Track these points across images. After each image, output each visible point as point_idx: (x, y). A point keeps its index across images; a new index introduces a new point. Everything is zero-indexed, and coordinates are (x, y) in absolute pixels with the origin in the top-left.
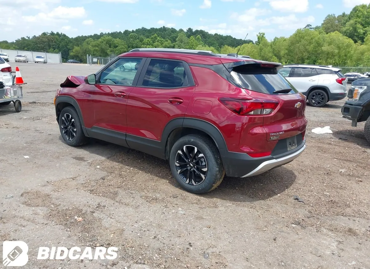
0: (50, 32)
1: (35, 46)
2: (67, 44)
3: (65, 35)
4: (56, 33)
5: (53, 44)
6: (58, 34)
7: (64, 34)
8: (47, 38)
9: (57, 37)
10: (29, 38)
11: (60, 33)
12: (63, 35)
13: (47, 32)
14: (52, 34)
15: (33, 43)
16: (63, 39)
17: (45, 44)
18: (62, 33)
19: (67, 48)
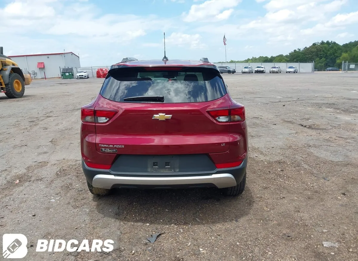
0: (320, 42)
1: (304, 56)
2: (336, 51)
3: (335, 43)
4: (326, 42)
5: (321, 53)
6: (328, 42)
7: (335, 41)
8: (316, 48)
9: (326, 45)
10: (300, 50)
11: (330, 41)
12: (333, 43)
13: (318, 42)
14: (323, 43)
15: (302, 55)
16: (332, 47)
17: (313, 54)
18: (332, 41)
19: (335, 56)
